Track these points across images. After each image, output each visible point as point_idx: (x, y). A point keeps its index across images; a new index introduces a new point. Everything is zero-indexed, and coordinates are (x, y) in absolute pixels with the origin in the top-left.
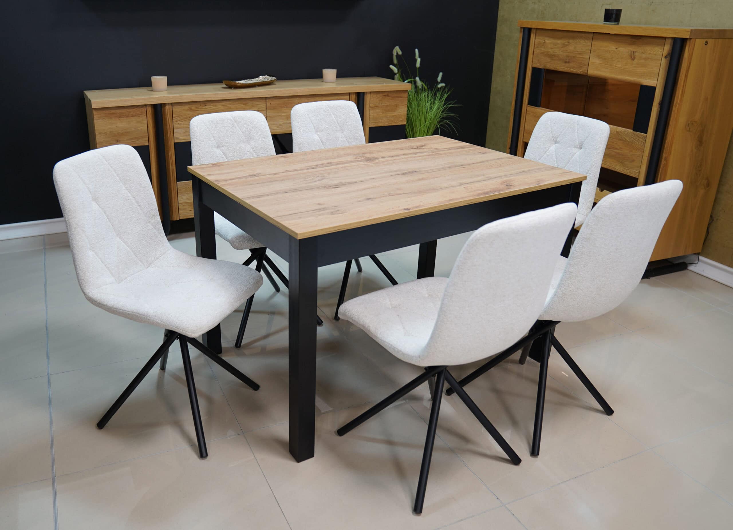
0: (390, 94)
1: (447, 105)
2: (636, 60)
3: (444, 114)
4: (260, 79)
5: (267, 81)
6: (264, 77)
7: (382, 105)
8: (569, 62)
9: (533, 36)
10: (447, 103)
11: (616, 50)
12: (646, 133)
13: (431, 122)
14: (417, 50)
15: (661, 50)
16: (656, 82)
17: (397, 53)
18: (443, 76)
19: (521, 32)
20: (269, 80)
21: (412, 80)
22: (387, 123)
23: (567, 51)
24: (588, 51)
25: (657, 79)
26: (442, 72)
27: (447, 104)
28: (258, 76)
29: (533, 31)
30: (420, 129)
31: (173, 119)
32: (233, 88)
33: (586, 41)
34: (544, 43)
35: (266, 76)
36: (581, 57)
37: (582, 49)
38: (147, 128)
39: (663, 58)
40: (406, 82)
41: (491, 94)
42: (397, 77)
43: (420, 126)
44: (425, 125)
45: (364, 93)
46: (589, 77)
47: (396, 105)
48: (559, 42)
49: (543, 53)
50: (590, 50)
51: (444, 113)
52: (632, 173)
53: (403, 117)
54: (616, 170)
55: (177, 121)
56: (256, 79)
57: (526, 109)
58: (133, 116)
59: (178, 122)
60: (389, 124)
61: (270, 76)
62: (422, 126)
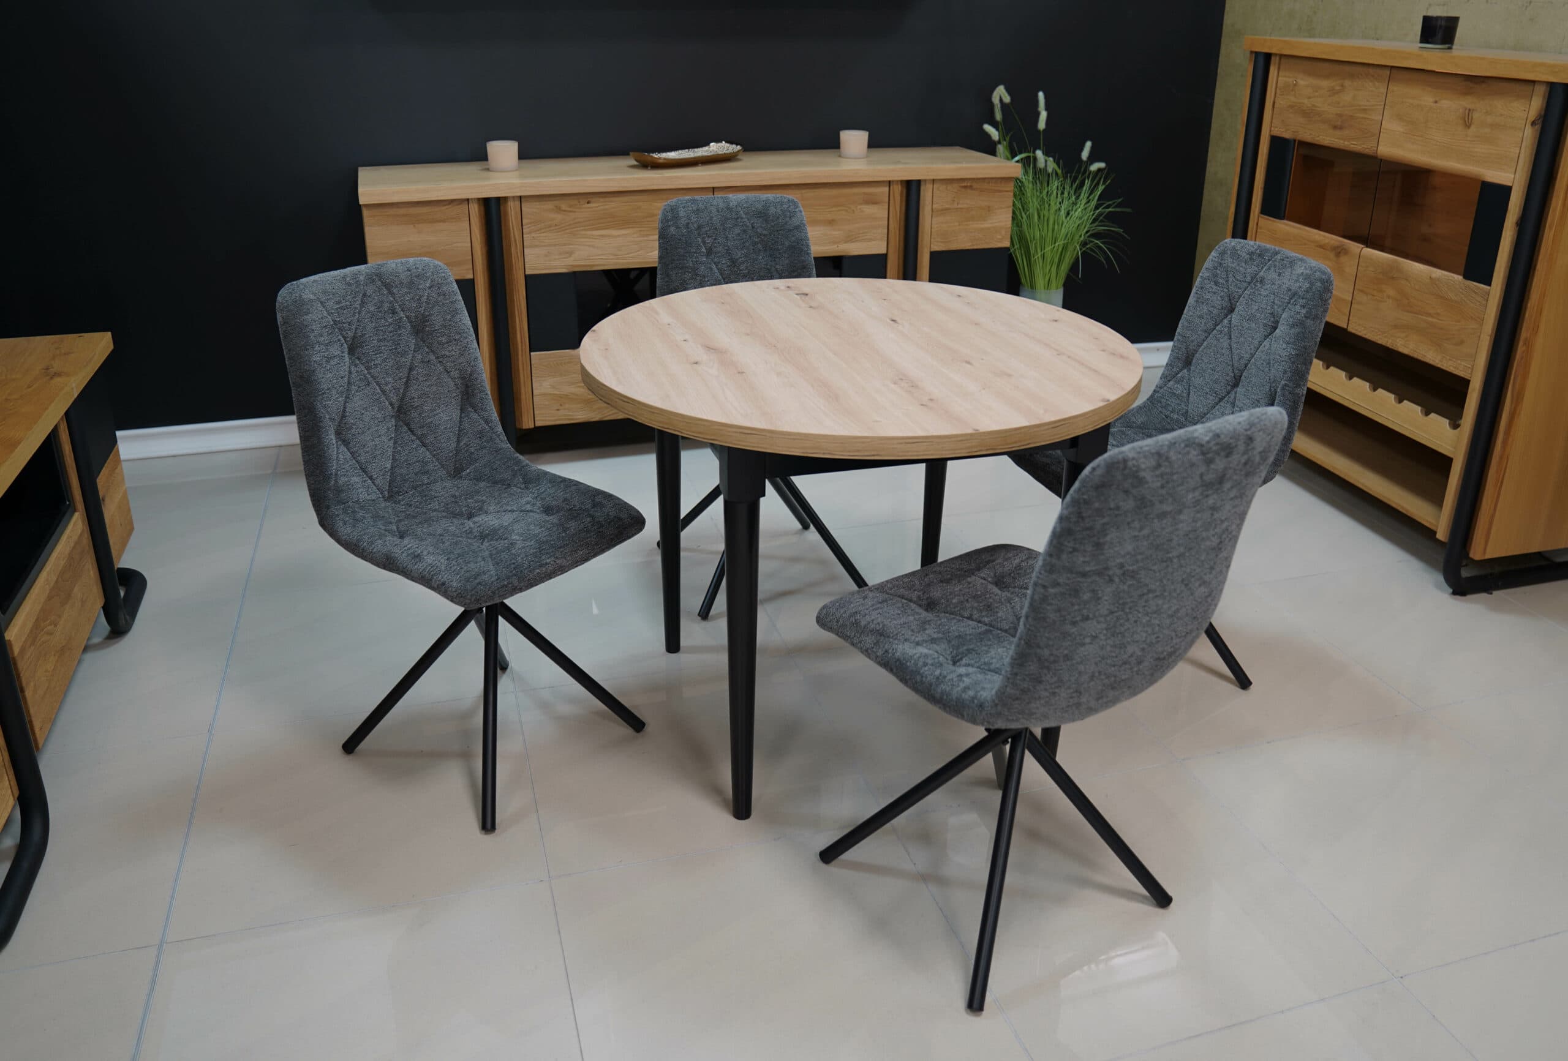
0: (975, 185)
1: (1104, 208)
2: (1473, 128)
3: (1096, 226)
4: (711, 149)
5: (725, 153)
6: (719, 144)
7: (960, 206)
8: (1341, 128)
9: (1273, 71)
10: (1103, 204)
11: (1434, 104)
12: (1489, 284)
13: (1068, 243)
14: (1041, 95)
15: (1524, 109)
16: (1513, 176)
17: (1001, 100)
18: (1092, 148)
19: (1250, 60)
20: (728, 152)
21: (1031, 155)
22: (970, 244)
23: (1338, 103)
24: (1380, 105)
25: (1514, 171)
26: (1091, 140)
27: (1103, 206)
28: (707, 144)
29: (1274, 61)
30: (1044, 253)
31: (524, 227)
32: (649, 168)
33: (1377, 84)
34: (1295, 85)
35: (724, 142)
36: (1365, 118)
37: (1368, 101)
38: (470, 245)
39: (1528, 126)
40: (1017, 158)
41: (1206, 186)
42: (1000, 148)
43: (1044, 249)
44: (1054, 248)
45: (919, 182)
46: (1381, 160)
47: (989, 207)
48: (1325, 83)
49: (1291, 107)
50: (1383, 103)
51: (1097, 223)
52: (1458, 369)
53: (1003, 233)
54: (1427, 360)
55: (530, 233)
56: (704, 148)
57: (1256, 221)
58: (443, 221)
59: (533, 235)
60: (973, 245)
61: (731, 143)
62: (1048, 249)
